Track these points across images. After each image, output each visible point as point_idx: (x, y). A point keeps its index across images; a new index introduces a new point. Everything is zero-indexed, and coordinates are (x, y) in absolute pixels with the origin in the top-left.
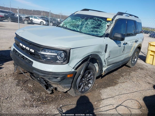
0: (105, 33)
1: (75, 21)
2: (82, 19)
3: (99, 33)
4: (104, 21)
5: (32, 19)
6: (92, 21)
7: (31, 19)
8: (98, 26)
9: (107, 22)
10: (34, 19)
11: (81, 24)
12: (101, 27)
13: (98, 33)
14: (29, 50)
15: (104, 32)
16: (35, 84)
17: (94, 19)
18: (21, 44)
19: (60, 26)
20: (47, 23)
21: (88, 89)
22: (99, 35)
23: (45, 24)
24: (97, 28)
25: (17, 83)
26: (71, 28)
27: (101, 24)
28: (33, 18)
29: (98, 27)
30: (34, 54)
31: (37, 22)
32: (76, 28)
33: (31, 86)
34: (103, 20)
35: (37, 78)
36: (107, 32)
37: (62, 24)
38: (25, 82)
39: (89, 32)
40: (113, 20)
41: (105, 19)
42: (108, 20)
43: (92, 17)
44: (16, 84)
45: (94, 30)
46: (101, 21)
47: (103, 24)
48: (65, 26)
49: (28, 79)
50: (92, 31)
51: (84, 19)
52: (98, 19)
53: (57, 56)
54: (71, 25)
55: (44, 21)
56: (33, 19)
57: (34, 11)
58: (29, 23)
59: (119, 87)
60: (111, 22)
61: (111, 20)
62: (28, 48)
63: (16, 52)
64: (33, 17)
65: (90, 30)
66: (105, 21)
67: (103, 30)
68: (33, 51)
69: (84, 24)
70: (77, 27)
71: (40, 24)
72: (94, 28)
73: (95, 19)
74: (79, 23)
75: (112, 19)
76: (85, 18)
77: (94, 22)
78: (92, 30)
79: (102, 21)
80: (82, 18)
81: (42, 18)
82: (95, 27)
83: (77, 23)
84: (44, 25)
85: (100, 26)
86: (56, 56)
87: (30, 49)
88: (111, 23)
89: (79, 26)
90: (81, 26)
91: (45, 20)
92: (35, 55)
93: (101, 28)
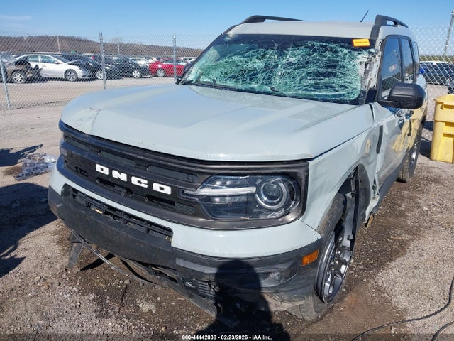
0: (363, 89)
1: (242, 59)
2: (267, 49)
3: (342, 93)
4: (346, 51)
5: (37, 67)
6: (304, 53)
7: (33, 65)
8: (328, 67)
9: (356, 53)
10: (44, 64)
11: (266, 67)
12: (342, 70)
13: (337, 93)
14: (146, 186)
15: (358, 86)
16: (159, 299)
17: (308, 47)
18: (102, 169)
19: (189, 83)
20: (88, 73)
21: (341, 283)
22: (346, 98)
23: (80, 77)
24: (329, 75)
25: (94, 306)
26: (230, 84)
27: (338, 61)
28: (38, 61)
29: (329, 70)
30: (172, 199)
31: (54, 72)
32: (248, 81)
33: (150, 311)
34: (342, 46)
35: (184, 281)
36: (367, 83)
37: (192, 72)
38: (123, 296)
39: (306, 90)
40: (372, 42)
41: (347, 43)
42: (356, 44)
43: (298, 41)
44: (95, 311)
45: (318, 81)
46: (336, 52)
47: (344, 58)
48: (204, 79)
49: (127, 282)
50: (317, 87)
51: (272, 49)
52: (320, 45)
53: (257, 196)
54: (226, 74)
55: (76, 68)
56: (41, 65)
57: (31, 39)
58: (29, 80)
59: (421, 256)
60: (372, 50)
61: (368, 44)
62: (139, 182)
63: (74, 196)
64: (40, 59)
65: (305, 84)
66: (348, 48)
67: (350, 81)
68: (167, 190)
69: (277, 66)
70: (251, 79)
71: (65, 80)
72: (317, 75)
73: (313, 46)
74: (255, 66)
75: (370, 40)
76: (277, 45)
77: (310, 55)
78: (312, 82)
79: (339, 49)
80: (266, 46)
81: (67, 58)
82: (319, 72)
83: (250, 66)
84: (78, 80)
85: (335, 66)
86: (252, 195)
87: (150, 185)
88: (370, 53)
89: (257, 73)
90: (264, 74)
91: (80, 66)
92: (173, 203)
93: (342, 74)
